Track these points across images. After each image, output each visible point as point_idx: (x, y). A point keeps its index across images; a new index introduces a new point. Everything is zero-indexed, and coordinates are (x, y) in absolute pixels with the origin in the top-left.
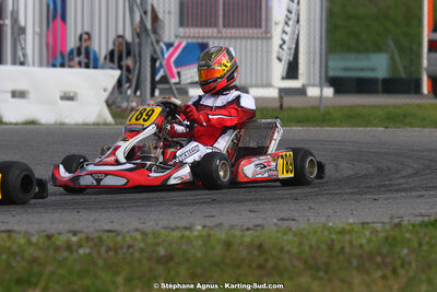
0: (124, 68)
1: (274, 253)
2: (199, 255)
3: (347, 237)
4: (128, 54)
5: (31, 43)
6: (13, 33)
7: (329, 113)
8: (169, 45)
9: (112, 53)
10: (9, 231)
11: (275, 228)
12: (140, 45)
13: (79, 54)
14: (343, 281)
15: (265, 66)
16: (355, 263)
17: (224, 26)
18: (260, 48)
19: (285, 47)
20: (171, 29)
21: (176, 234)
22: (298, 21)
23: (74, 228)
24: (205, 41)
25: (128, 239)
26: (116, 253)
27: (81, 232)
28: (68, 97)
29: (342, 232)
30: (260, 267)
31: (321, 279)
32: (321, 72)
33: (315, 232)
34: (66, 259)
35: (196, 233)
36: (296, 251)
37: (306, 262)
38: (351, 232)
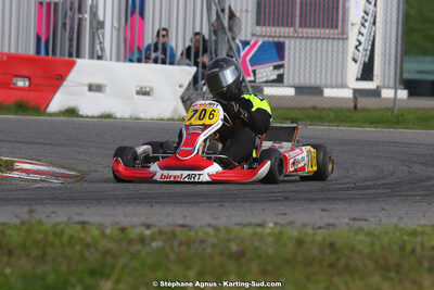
0: (200, 65)
1: (346, 252)
2: (271, 251)
3: (419, 239)
4: (205, 51)
5: (109, 37)
6: (91, 28)
7: (402, 115)
8: (245, 43)
9: (189, 49)
10: (83, 223)
11: (347, 228)
12: (216, 42)
13: (156, 50)
14: (414, 282)
15: (340, 66)
16: (426, 264)
17: (301, 26)
18: (335, 49)
19: (360, 48)
20: (247, 28)
21: (249, 230)
22: (374, 23)
23: (148, 222)
24: (281, 40)
25: (200, 234)
26: (189, 247)
27: (154, 226)
28: (144, 92)
29: (414, 233)
30: (331, 265)
31: (391, 279)
32: (395, 74)
33: (387, 233)
34: (139, 251)
35: (268, 231)
36: (367, 250)
37: (376, 262)
38: (423, 233)
